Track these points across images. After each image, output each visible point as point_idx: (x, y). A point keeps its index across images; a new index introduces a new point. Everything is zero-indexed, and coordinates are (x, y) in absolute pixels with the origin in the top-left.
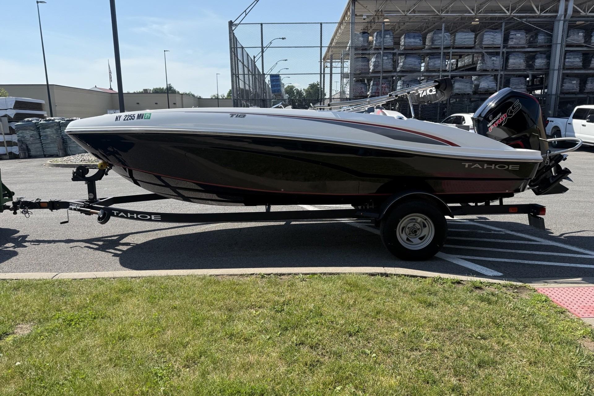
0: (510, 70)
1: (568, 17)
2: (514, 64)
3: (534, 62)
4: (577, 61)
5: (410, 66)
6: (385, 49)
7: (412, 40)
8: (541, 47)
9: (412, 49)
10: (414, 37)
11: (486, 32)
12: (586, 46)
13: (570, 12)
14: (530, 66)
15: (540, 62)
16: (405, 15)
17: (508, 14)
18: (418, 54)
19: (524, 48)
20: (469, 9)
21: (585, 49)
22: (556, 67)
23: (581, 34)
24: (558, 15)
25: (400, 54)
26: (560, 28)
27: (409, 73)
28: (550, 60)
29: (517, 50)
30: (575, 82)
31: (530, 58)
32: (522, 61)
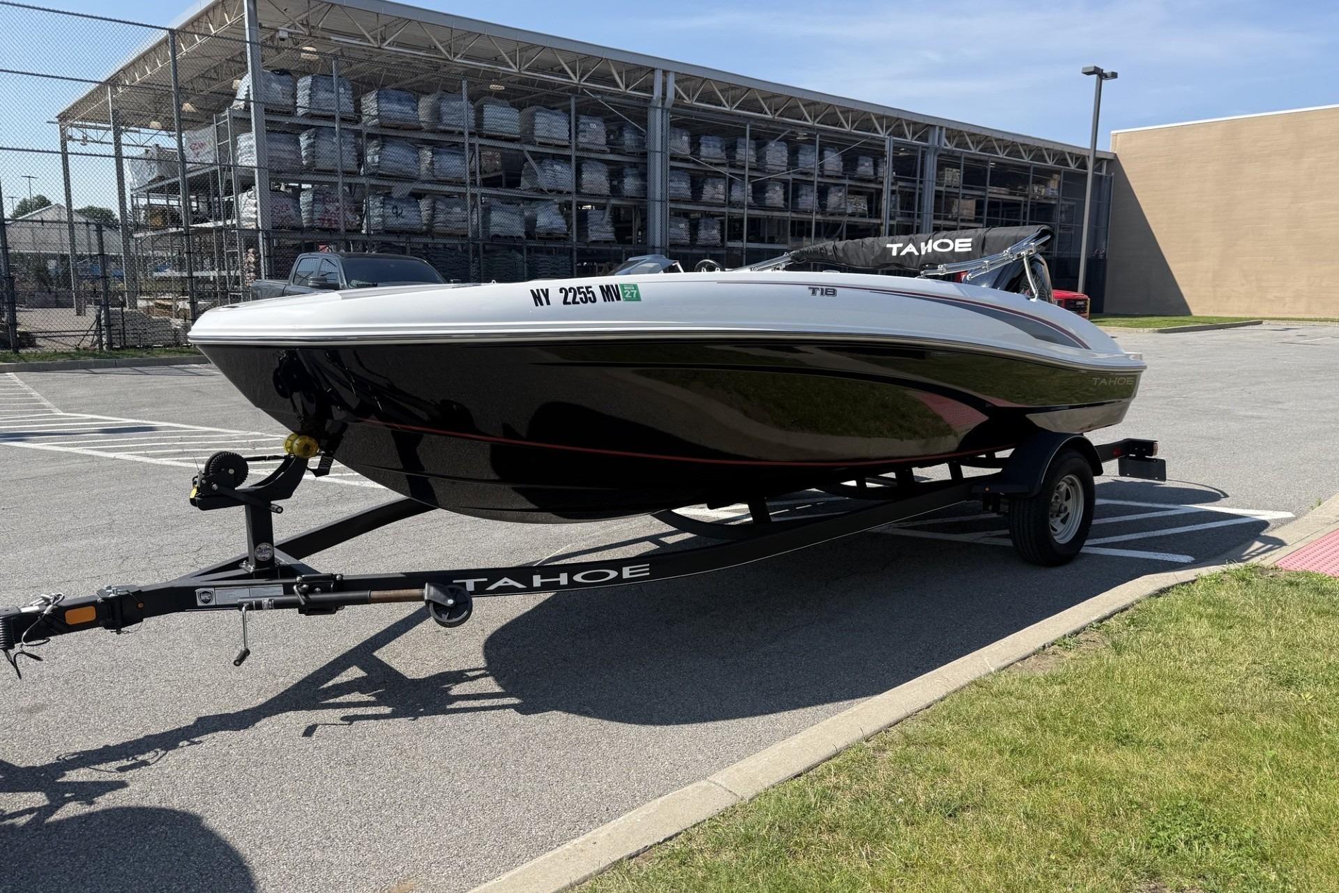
0: (586, 194)
1: (668, 104)
2: (592, 182)
3: (621, 182)
4: (684, 188)
5: (396, 165)
6: (343, 120)
7: (396, 107)
8: (631, 154)
9: (397, 128)
10: (399, 101)
11: (538, 111)
12: (694, 162)
13: (671, 95)
14: (616, 191)
15: (630, 184)
16: (379, 48)
17: (576, 81)
18: (411, 141)
19: (603, 152)
20: (508, 60)
21: (691, 166)
22: (658, 196)
23: (685, 138)
24: (655, 98)
25: (371, 137)
26: (657, 121)
27: (396, 181)
28: (646, 181)
29: (593, 155)
30: (682, 226)
31: (616, 173)
32: (603, 178)
